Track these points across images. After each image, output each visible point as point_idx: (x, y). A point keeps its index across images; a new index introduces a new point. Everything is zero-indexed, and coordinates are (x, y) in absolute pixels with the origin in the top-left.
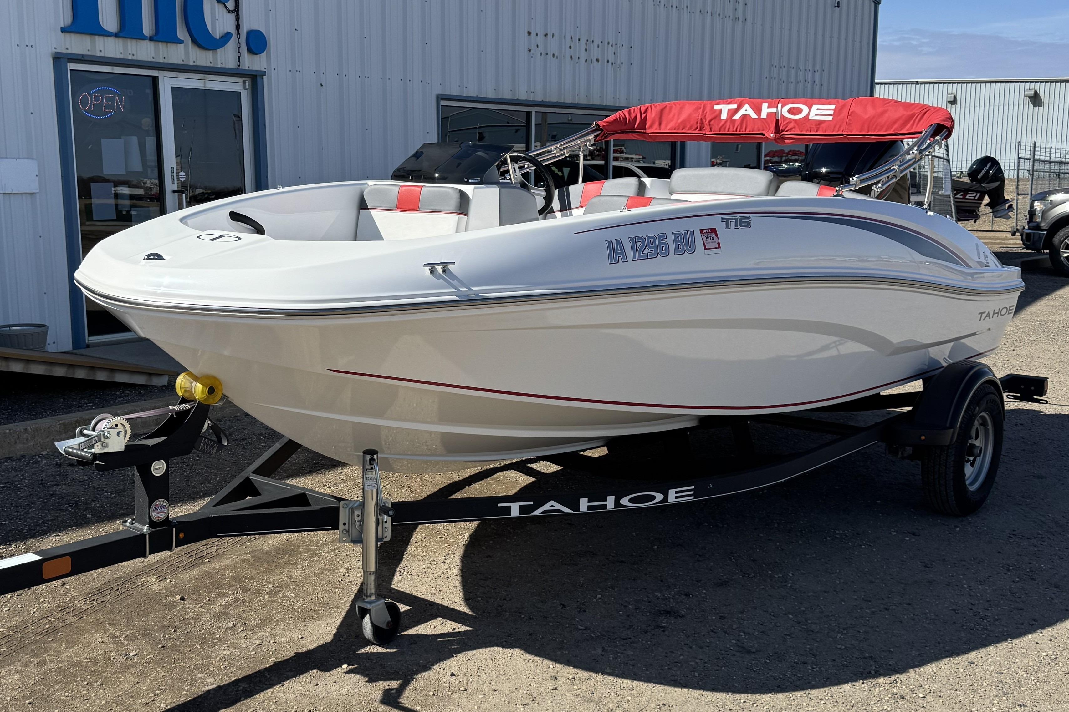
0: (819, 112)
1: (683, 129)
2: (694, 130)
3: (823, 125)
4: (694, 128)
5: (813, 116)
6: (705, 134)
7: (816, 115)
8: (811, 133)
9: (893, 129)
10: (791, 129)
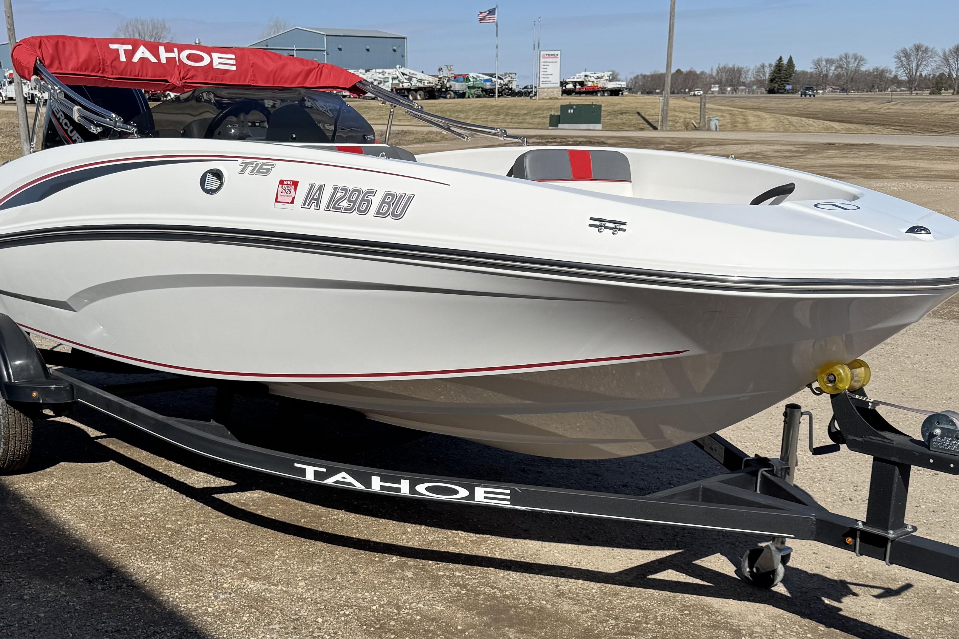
0: (221, 61)
1: (85, 71)
2: (96, 73)
3: (228, 75)
4: (96, 71)
5: (217, 65)
6: (108, 78)
7: (220, 63)
8: (216, 82)
9: (297, 83)
10: (192, 77)
